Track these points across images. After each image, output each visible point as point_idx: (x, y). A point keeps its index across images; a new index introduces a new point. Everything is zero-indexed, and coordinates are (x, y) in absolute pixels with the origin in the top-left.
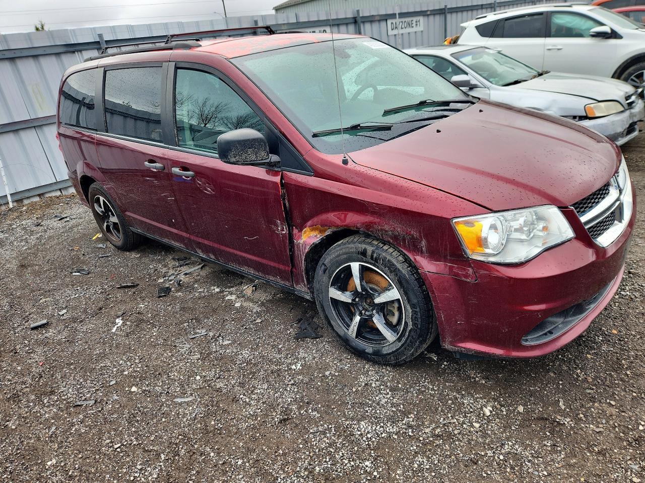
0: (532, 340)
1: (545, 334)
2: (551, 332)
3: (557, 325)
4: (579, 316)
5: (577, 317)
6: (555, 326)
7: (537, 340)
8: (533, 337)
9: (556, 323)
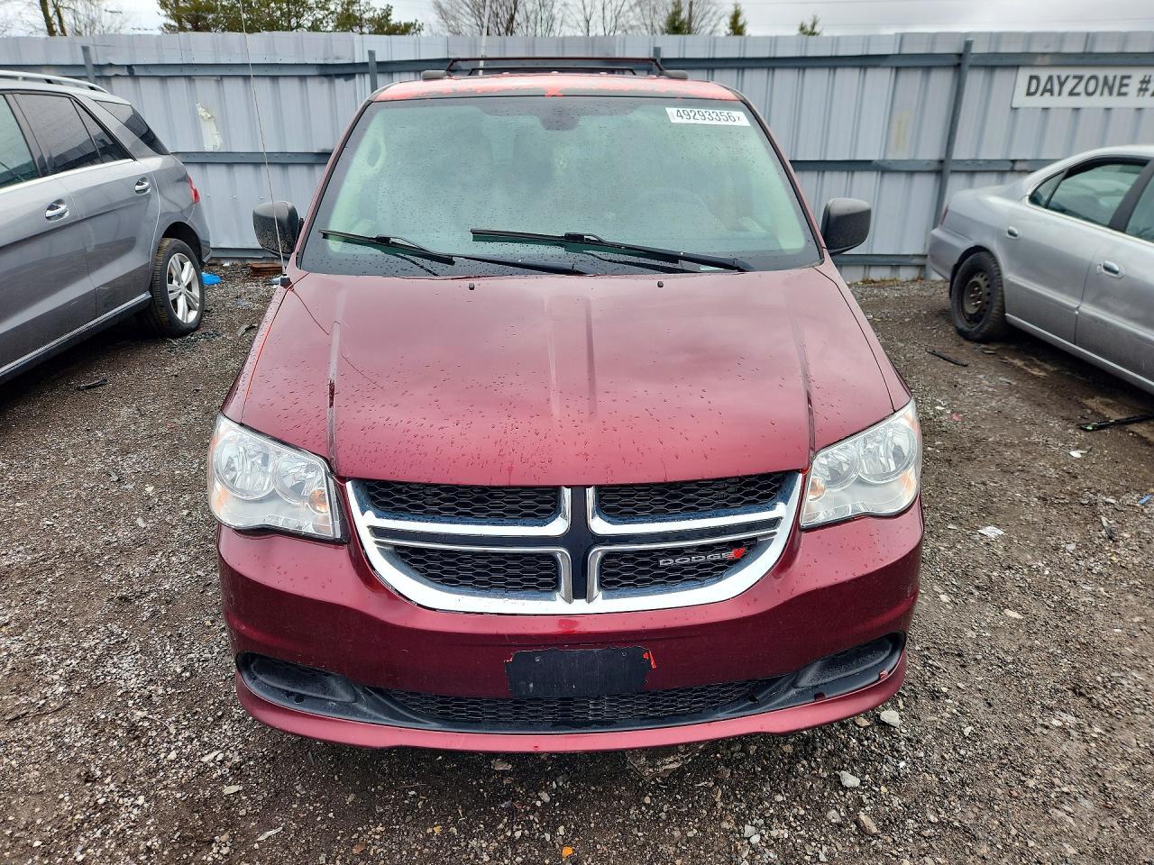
0: (259, 685)
1: (289, 694)
2: (300, 698)
3: (327, 697)
4: (381, 716)
5: (378, 715)
6: (323, 696)
7: (264, 690)
8: (267, 681)
9: (333, 694)
